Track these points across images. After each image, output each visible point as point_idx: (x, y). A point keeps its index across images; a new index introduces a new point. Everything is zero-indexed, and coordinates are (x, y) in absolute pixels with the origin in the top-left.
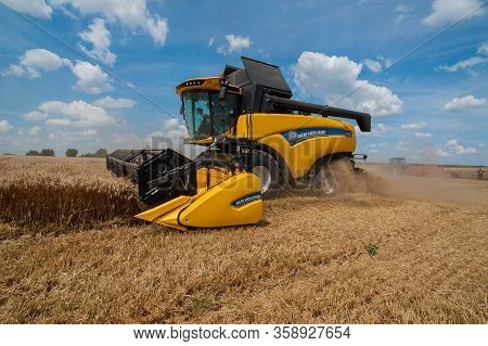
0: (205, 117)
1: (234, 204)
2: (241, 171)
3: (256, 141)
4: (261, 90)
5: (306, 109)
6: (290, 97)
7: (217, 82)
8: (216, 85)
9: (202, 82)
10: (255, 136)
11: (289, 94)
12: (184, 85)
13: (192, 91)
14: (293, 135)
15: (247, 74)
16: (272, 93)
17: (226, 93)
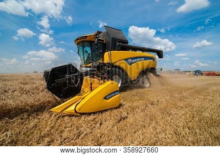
0: (89, 54)
1: (105, 98)
2: (108, 80)
3: (113, 64)
4: (114, 40)
5: (135, 49)
6: (127, 43)
7: (93, 36)
8: (93, 38)
9: (86, 37)
10: (113, 61)
11: (127, 42)
12: (78, 39)
13: (82, 42)
14: (130, 60)
15: (107, 33)
16: (119, 42)
17: (98, 42)
